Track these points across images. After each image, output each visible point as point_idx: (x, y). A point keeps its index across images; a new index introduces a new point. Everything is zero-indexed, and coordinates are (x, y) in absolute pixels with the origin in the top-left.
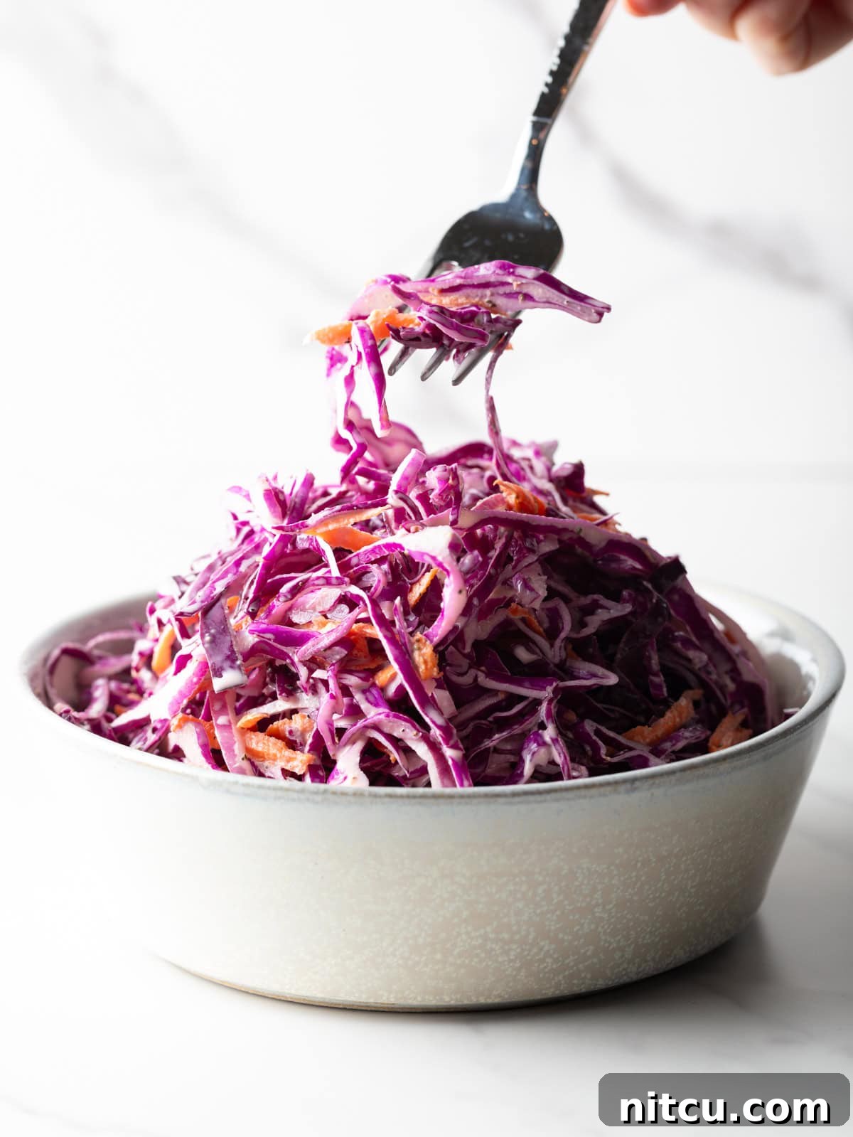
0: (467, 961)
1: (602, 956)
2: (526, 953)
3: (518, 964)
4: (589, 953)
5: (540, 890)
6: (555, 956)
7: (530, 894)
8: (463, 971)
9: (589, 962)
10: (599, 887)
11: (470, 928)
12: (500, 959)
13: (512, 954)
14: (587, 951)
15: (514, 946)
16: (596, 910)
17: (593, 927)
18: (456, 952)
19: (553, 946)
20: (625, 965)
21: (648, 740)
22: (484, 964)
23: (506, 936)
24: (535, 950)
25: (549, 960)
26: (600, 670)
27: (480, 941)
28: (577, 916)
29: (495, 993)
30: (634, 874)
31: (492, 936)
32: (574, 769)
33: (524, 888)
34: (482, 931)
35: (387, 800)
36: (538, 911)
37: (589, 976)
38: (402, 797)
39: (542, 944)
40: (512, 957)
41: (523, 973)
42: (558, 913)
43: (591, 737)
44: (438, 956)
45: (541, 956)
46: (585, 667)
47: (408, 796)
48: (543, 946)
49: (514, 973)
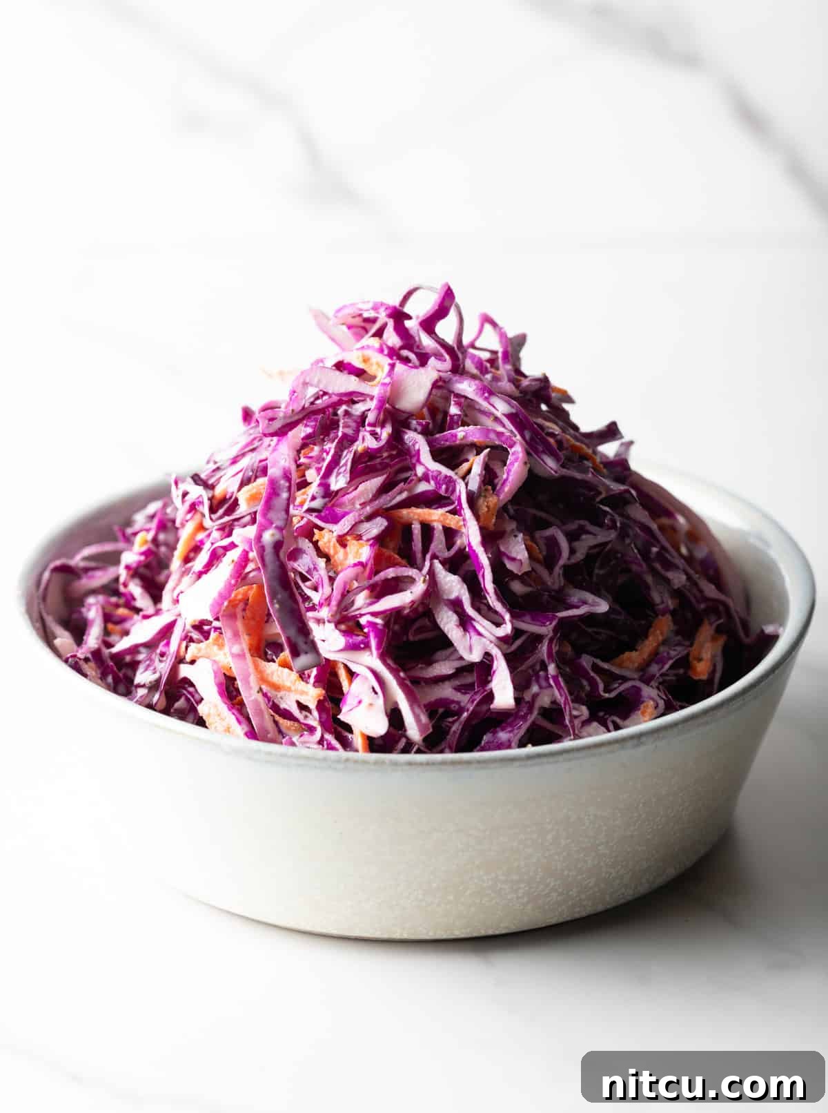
0: (478, 901)
1: (602, 886)
2: (533, 890)
3: (525, 900)
4: (590, 885)
5: (549, 837)
6: (560, 890)
7: (540, 841)
8: (473, 909)
9: (591, 892)
10: (604, 828)
11: (481, 873)
12: (509, 897)
13: (521, 891)
14: (590, 882)
15: (522, 885)
16: (600, 848)
17: (596, 862)
18: (468, 892)
19: (558, 882)
20: (623, 890)
21: (636, 665)
22: (494, 901)
23: (515, 877)
24: (542, 887)
25: (554, 895)
26: (590, 597)
27: (490, 883)
28: (582, 855)
29: (502, 925)
30: (636, 815)
31: (502, 878)
32: (575, 709)
33: (535, 836)
34: (493, 875)
35: (407, 767)
36: (547, 854)
37: (590, 904)
38: (421, 764)
39: (548, 881)
40: (520, 895)
41: (529, 907)
42: (565, 854)
43: (588, 673)
44: (451, 898)
45: (547, 891)
46: (576, 595)
47: (428, 764)
48: (550, 883)
49: (522, 907)
